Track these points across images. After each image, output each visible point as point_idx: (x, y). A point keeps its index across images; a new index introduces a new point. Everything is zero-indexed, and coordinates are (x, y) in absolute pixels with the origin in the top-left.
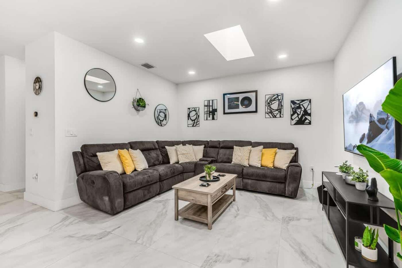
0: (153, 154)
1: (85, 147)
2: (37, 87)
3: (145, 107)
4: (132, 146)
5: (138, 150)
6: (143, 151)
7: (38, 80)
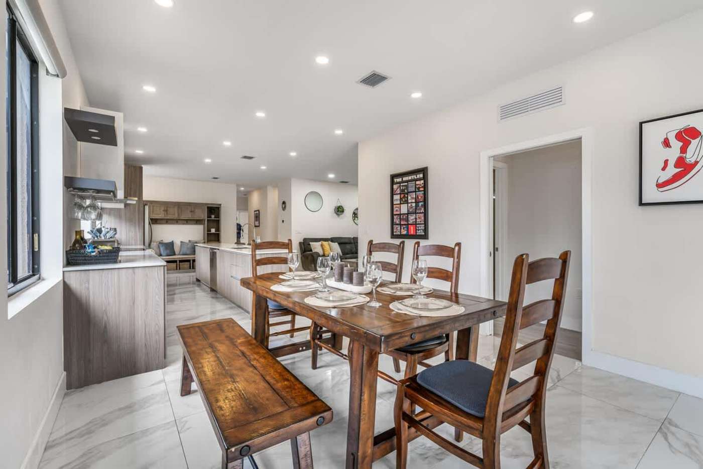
0: (348, 246)
1: (305, 239)
2: (284, 206)
3: (343, 212)
4: (333, 240)
5: (336, 243)
6: (339, 244)
7: (284, 203)
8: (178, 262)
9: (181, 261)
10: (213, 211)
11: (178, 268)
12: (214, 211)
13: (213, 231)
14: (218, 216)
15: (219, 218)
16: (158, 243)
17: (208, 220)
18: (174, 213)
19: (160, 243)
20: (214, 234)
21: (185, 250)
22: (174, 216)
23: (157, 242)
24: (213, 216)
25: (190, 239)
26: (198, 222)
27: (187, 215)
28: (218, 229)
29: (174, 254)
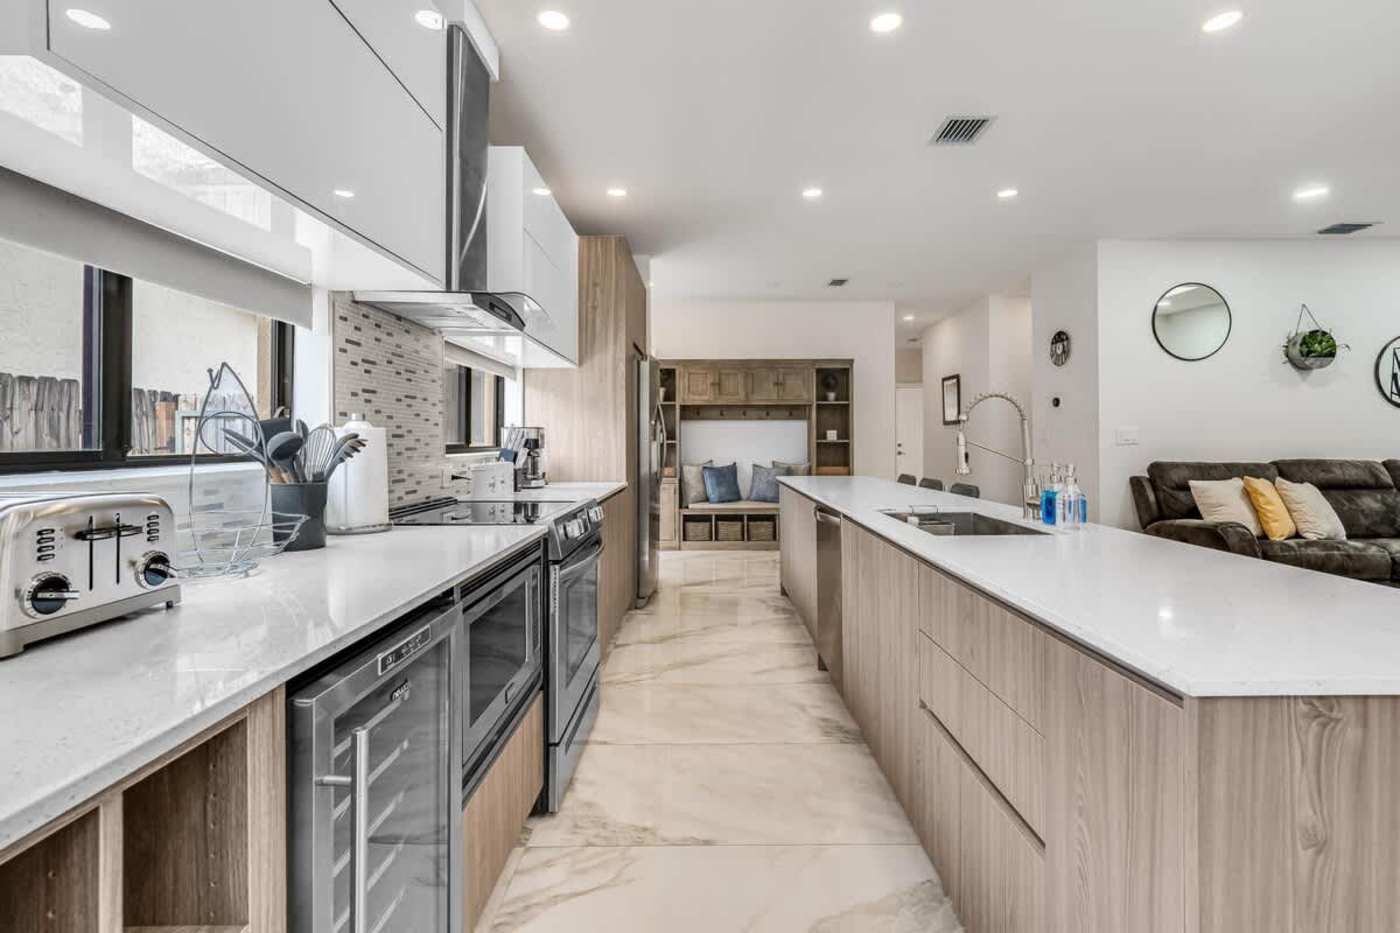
0: (1370, 502)
1: (1158, 468)
2: (1058, 350)
3: (1332, 355)
4: (1287, 471)
5: (1308, 486)
7: (1060, 337)
8: (745, 518)
9: (752, 518)
10: (832, 382)
11: (746, 537)
12: (834, 378)
13: (832, 435)
14: (845, 393)
15: (847, 399)
16: (701, 468)
17: (818, 405)
18: (736, 392)
19: (705, 468)
20: (834, 444)
21: (762, 487)
22: (737, 397)
23: (698, 465)
24: (832, 396)
25: (775, 459)
26: (793, 411)
27: (767, 395)
28: (845, 432)
29: (739, 498)
